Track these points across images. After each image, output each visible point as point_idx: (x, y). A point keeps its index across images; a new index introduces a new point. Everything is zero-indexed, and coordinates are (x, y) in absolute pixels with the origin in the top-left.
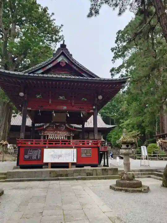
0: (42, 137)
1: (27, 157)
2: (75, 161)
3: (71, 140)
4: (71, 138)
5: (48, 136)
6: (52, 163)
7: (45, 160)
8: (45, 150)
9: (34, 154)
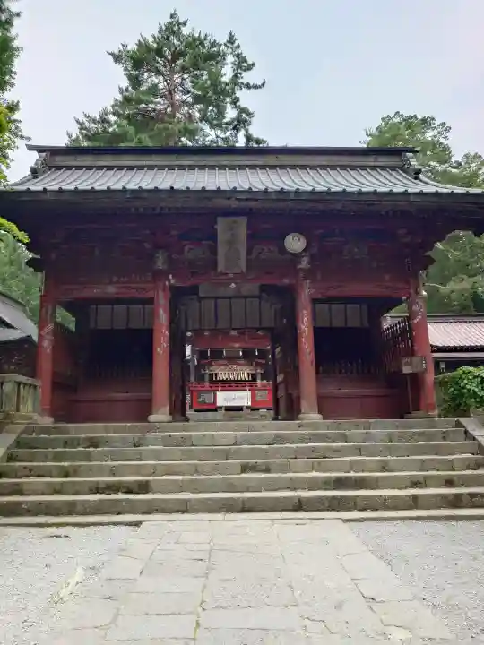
0: (207, 377)
1: (200, 400)
2: (250, 404)
3: (259, 381)
4: (259, 377)
5: (216, 374)
6: (226, 407)
7: (219, 403)
8: (218, 393)
9: (208, 398)
